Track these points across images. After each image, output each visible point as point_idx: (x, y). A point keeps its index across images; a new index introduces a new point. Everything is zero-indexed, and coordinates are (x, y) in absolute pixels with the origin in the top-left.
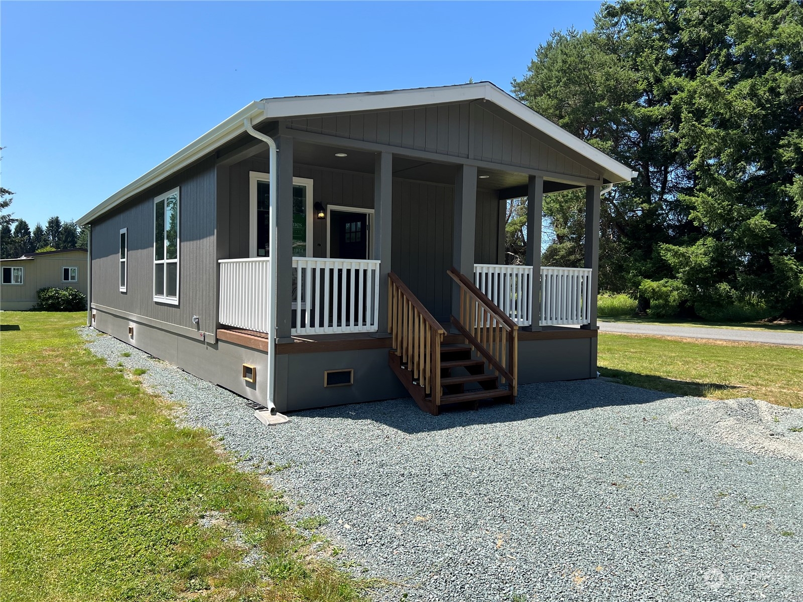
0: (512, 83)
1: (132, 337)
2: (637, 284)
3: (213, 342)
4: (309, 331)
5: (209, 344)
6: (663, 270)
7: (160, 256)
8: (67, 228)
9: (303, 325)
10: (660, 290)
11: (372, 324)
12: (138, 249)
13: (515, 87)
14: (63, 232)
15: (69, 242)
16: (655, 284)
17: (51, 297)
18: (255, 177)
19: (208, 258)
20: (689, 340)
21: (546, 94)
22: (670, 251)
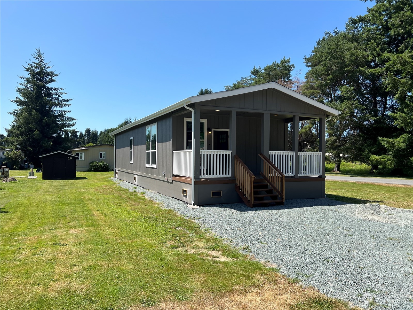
0: (304, 59)
1: (136, 181)
2: (368, 157)
3: (171, 181)
4: (206, 176)
5: (169, 182)
6: (382, 151)
7: (149, 149)
8: (93, 133)
9: (204, 174)
10: (380, 161)
11: (229, 174)
12: (138, 145)
13: (305, 60)
14: (92, 135)
15: (94, 140)
16: (378, 158)
17: (95, 165)
18: (186, 120)
19: (169, 150)
20: (386, 185)
21: (320, 64)
22: (384, 140)
